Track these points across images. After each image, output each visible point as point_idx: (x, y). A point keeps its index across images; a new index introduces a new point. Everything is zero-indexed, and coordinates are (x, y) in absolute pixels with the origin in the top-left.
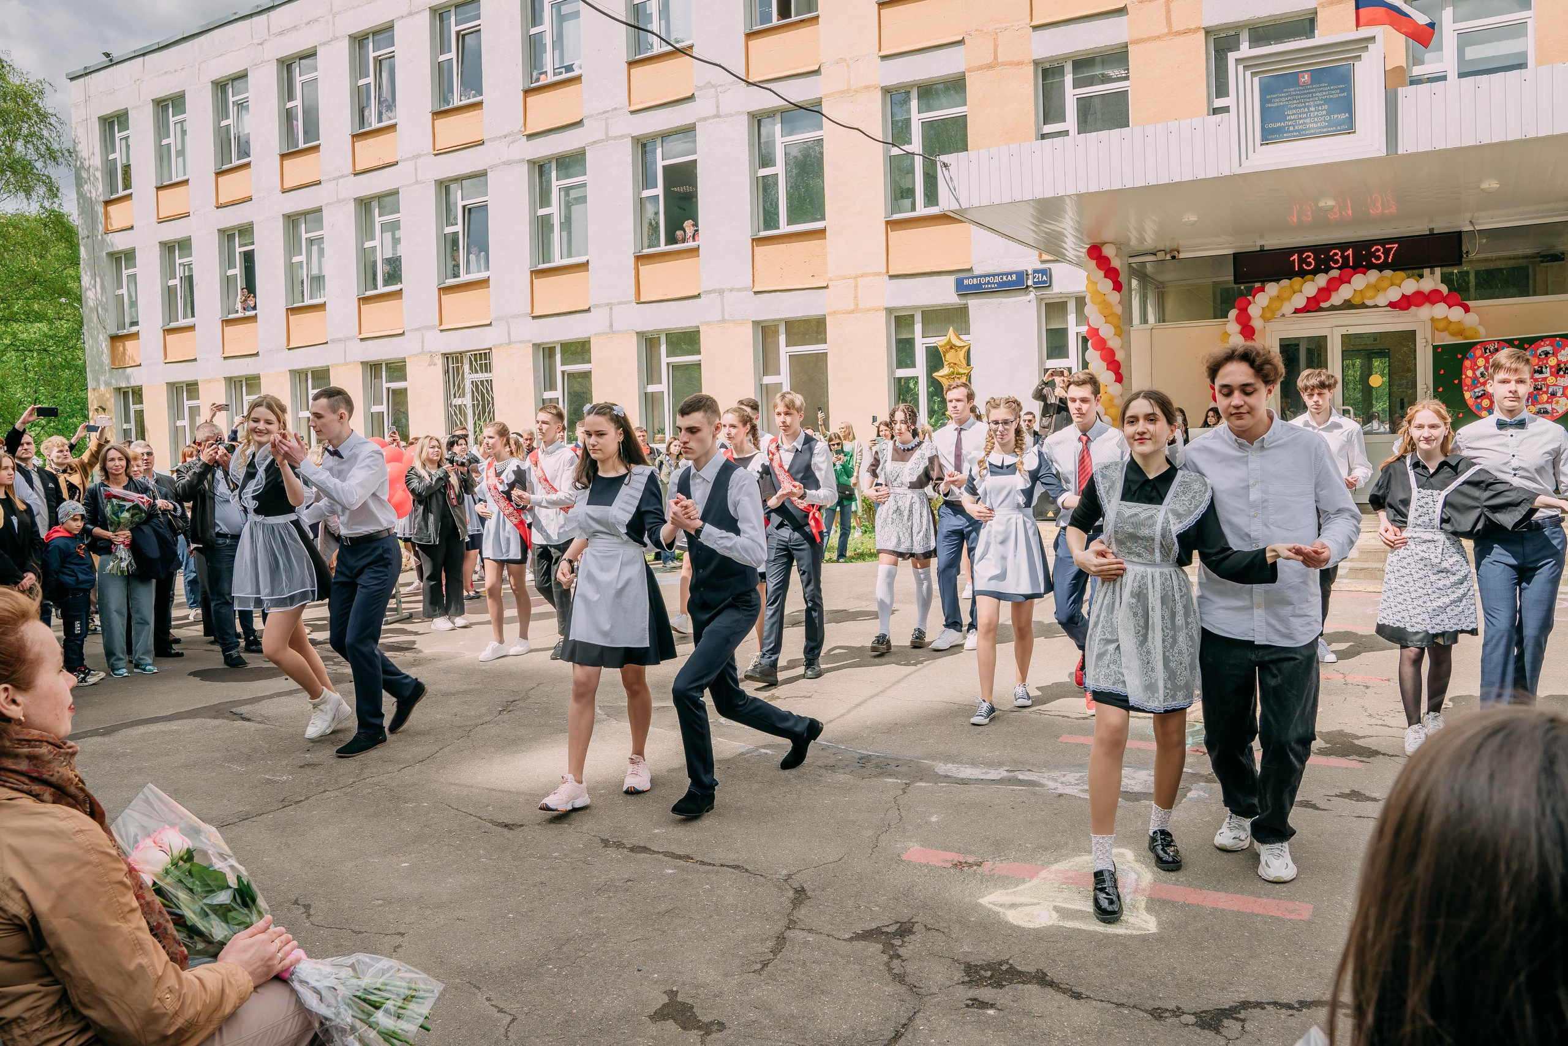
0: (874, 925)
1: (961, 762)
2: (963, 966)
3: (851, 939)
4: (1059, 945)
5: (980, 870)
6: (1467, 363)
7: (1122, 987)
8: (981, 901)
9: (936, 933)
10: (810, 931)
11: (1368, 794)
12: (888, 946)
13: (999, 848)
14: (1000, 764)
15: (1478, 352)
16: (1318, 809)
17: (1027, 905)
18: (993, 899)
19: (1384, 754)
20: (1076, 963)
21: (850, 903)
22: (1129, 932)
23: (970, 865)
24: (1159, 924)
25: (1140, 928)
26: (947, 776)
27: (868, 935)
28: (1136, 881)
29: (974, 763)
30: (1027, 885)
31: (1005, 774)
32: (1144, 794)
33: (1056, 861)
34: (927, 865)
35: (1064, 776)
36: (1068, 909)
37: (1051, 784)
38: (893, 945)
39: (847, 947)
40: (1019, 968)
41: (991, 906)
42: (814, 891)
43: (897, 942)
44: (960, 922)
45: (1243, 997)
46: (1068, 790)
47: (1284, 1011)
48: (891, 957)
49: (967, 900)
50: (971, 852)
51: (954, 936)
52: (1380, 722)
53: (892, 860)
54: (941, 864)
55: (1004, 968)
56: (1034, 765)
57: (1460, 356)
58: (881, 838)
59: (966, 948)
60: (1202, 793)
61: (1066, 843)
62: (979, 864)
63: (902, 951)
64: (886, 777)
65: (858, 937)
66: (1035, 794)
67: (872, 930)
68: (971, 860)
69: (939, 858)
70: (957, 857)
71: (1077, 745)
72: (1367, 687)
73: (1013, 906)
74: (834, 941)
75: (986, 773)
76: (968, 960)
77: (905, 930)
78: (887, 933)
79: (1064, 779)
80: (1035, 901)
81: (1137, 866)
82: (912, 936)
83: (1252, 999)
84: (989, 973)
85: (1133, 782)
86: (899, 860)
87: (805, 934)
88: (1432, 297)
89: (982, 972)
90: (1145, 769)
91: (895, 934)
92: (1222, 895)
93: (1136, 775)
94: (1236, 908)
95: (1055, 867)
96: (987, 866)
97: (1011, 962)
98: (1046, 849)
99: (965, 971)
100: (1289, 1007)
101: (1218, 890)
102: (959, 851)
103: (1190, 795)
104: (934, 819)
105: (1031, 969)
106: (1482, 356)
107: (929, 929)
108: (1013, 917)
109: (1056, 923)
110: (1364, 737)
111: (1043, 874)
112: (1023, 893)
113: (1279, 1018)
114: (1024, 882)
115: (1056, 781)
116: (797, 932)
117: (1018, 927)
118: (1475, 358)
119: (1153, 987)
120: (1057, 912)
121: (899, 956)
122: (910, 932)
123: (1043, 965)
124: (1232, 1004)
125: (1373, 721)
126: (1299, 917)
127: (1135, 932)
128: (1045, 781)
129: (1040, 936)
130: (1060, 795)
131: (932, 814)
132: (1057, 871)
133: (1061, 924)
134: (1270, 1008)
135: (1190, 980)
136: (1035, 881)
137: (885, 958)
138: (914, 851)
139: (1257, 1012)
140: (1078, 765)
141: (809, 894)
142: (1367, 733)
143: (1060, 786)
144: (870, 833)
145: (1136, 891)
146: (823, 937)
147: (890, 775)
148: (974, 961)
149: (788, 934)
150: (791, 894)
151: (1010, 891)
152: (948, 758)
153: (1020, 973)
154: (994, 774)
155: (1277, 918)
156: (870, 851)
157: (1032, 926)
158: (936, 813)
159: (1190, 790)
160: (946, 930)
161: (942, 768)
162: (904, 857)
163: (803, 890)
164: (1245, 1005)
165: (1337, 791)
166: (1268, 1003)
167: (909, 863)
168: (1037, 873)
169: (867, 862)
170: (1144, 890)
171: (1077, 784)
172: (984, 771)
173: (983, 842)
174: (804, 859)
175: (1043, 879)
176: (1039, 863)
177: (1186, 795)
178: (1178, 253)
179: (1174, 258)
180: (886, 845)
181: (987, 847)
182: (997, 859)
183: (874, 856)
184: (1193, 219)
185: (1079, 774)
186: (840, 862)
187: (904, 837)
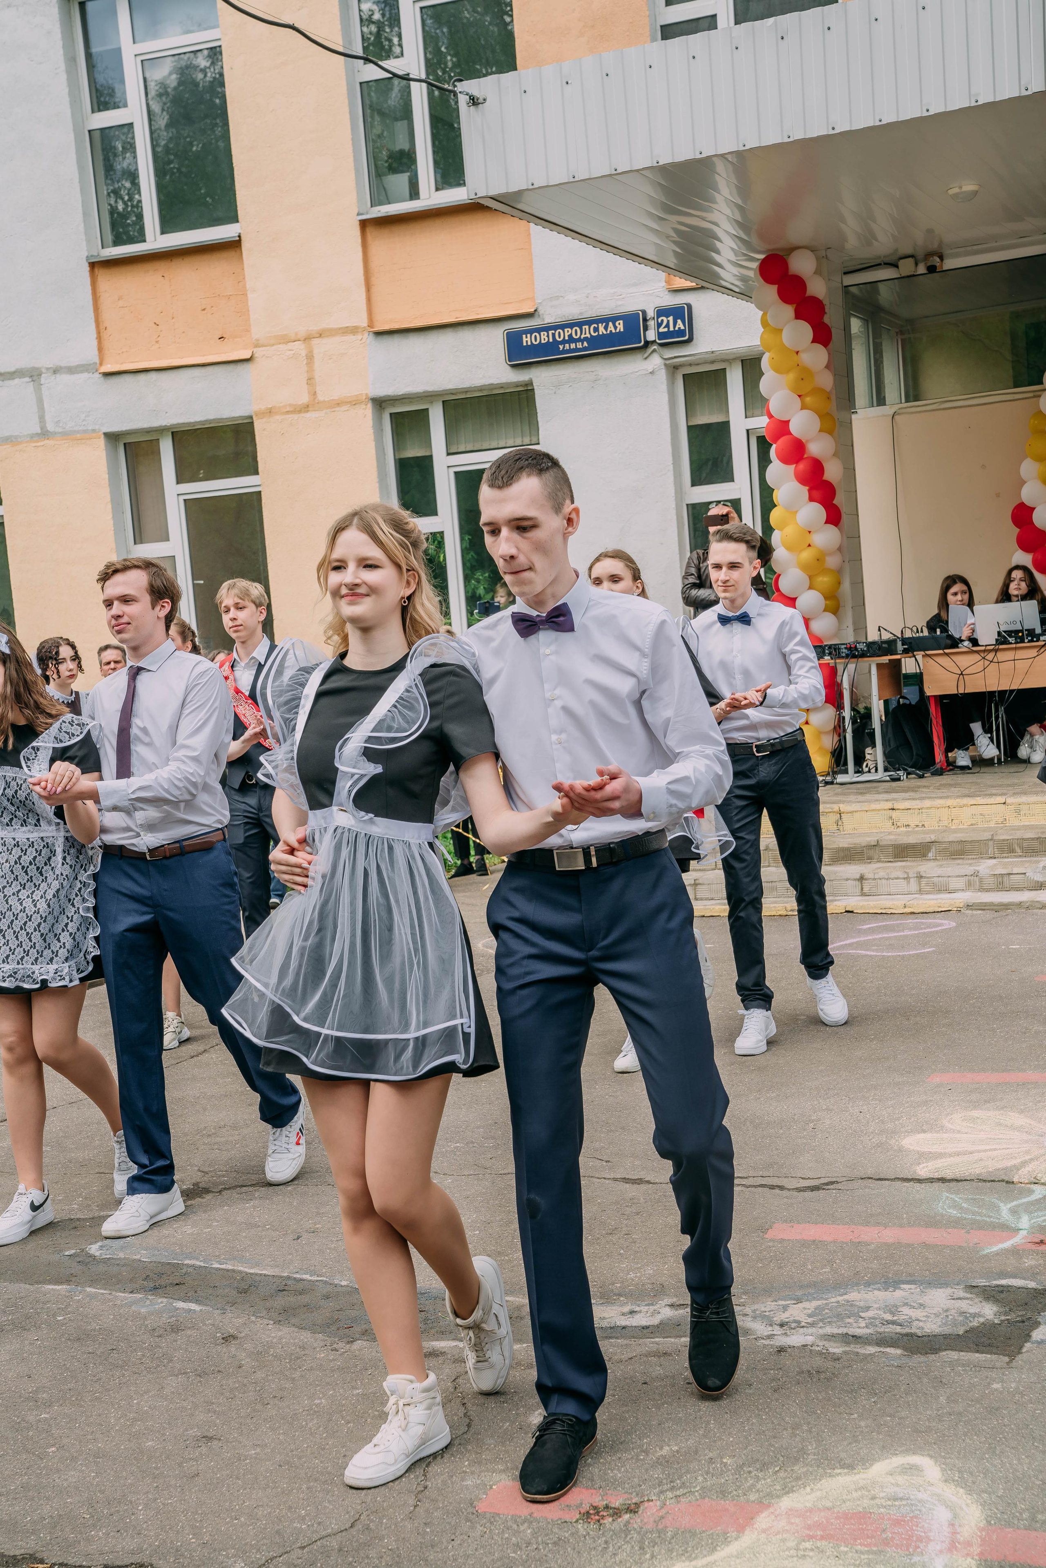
5: (637, 1522)
13: (674, 1472)
23: (616, 1513)
28: (951, 1524)
30: (734, 1547)
31: (667, 1313)
32: (945, 1337)
33: (787, 1490)
34: (529, 1520)
35: (785, 1308)
37: (760, 1328)
46: (796, 1339)
53: (457, 1513)
54: (557, 1515)
58: (434, 1469)
61: (803, 1451)
62: (633, 1509)
64: (433, 1337)
68: (617, 1503)
70: (588, 1497)
71: (804, 1244)
75: (630, 1312)
79: (784, 1316)
81: (950, 1491)
85: (920, 1313)
86: (471, 1513)
90: (945, 1285)
95: (786, 1502)
96: (650, 1512)
98: (764, 1467)
102: (592, 1484)
103: (1037, 1335)
111: (763, 1520)
114: (726, 1542)
130: (781, 1350)
132: (791, 1512)
136: (748, 1538)
138: (500, 1491)
140: (814, 1285)
143: (777, 1330)
145: (953, 1546)
147: (442, 1334)
151: (699, 1562)
154: (645, 1315)
156: (411, 1501)
159: (1037, 1324)
162: (481, 1507)
167: (492, 1518)
168: (751, 1519)
169: (408, 1525)
170: (969, 1544)
171: (812, 1325)
172: (626, 1309)
173: (638, 1460)
174: (278, 1532)
175: (764, 1531)
176: (753, 1497)
177: (1029, 1336)
178: (941, 258)
179: (932, 269)
180: (444, 1483)
181: (647, 1470)
182: (670, 1494)
183: (420, 1510)
184: (969, 187)
185: (815, 1303)
186: (354, 1531)
187: (480, 1463)
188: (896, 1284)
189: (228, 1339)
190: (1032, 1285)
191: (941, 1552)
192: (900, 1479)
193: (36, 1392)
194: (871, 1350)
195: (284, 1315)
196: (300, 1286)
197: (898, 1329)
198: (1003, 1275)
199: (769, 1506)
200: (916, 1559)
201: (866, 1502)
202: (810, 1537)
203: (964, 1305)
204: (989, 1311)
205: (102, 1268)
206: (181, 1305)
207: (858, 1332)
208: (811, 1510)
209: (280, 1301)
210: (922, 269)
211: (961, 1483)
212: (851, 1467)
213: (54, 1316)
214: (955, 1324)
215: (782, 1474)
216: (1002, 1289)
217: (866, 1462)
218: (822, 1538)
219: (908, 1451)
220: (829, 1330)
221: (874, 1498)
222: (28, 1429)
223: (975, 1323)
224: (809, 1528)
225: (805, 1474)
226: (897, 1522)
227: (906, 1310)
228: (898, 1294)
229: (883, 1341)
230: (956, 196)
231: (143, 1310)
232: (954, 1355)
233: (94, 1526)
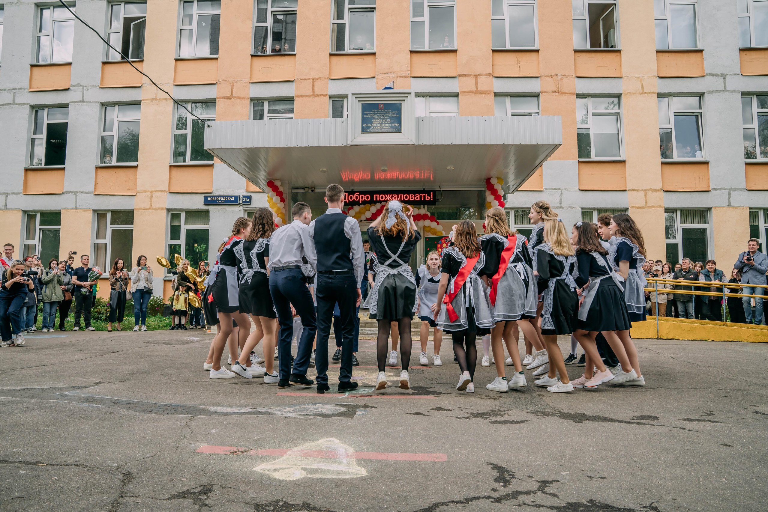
0: (184, 489)
1: (223, 406)
2: (253, 506)
3: (169, 499)
4: (311, 488)
5: (249, 454)
6: (439, 246)
7: (361, 505)
8: (254, 469)
9: (229, 490)
10: (138, 497)
11: (445, 408)
12: (197, 500)
13: (259, 443)
14: (246, 406)
15: (443, 241)
16: (425, 415)
17: (285, 469)
18: (261, 468)
19: (444, 393)
20: (327, 495)
21: (166, 478)
22: (352, 477)
23: (242, 452)
24: (367, 471)
25: (357, 474)
26: (216, 412)
27: (183, 495)
28: (345, 452)
29: (231, 406)
30: (281, 459)
31: (251, 410)
32: (332, 414)
33: (295, 446)
34: (214, 454)
35: (285, 409)
36: (311, 469)
37: (279, 413)
38: (200, 499)
39: (168, 503)
40: (290, 503)
41: (261, 471)
42: (138, 473)
43: (203, 497)
44: (244, 482)
45: (434, 501)
46: (290, 415)
47: (459, 505)
48: (201, 506)
49: (245, 469)
50: (241, 446)
51: (242, 490)
52: (435, 382)
53: (190, 452)
54: (223, 453)
55: (281, 503)
56: (265, 405)
57: (436, 242)
58: (181, 442)
59: (252, 495)
60: (364, 412)
61: (298, 438)
63: (207, 502)
64: (178, 414)
65: (174, 497)
66: (271, 417)
67: (183, 492)
68: (242, 450)
69: (220, 450)
70: (233, 449)
71: (287, 396)
72: (423, 370)
73: (276, 470)
74: (157, 501)
75: (239, 410)
76: (256, 502)
77: (207, 490)
78: (195, 493)
79: (285, 411)
80: (289, 466)
81: (343, 445)
82: (213, 493)
83: (439, 502)
84: (272, 508)
85: (324, 410)
86: (195, 453)
87: (135, 499)
88: (424, 217)
89: (267, 508)
90: (328, 404)
91: (200, 493)
92: (396, 454)
93: (324, 407)
94: (407, 459)
95: (295, 449)
96: (253, 452)
97: (284, 500)
98: (286, 441)
99: (255, 508)
100: (461, 502)
101: (392, 452)
102: (233, 445)
103: (357, 413)
104: (213, 431)
105: (299, 502)
106: (445, 243)
107: (224, 488)
108: (277, 475)
109: (306, 476)
110: (431, 388)
111: (289, 453)
112: (278, 463)
113: (459, 509)
114: (278, 457)
115: (282, 411)
116: (128, 498)
117: (283, 481)
118: (442, 243)
119: (379, 503)
120: (305, 470)
121: (206, 505)
122: (211, 490)
123: (305, 499)
124: (429, 505)
125: (432, 382)
126: (442, 460)
127: (355, 476)
128: (275, 412)
129: (297, 484)
130: (286, 417)
131: (212, 429)
132: (297, 451)
133: (309, 476)
134: (451, 504)
135: (399, 496)
136: (285, 457)
137: (197, 507)
138: (204, 448)
139: (444, 507)
141: (135, 476)
142: (432, 386)
143: (284, 413)
144: (173, 440)
145: (347, 456)
146: (148, 499)
147: (181, 413)
148: (258, 501)
149: (120, 500)
150: (121, 476)
151: (271, 463)
152: (215, 405)
153: (292, 506)
154: (243, 410)
155: (431, 461)
156: (174, 450)
157: (291, 479)
158: (214, 428)
159: (357, 411)
160: (236, 487)
161: (212, 409)
162: (198, 451)
163: (130, 473)
164: (436, 505)
165: (431, 408)
166: (448, 502)
167: (202, 454)
168: (285, 453)
169: (174, 455)
170: (352, 456)
171: (294, 412)
172: (238, 409)
173: (247, 440)
174: (129, 457)
175: (290, 455)
176: (285, 448)
177: (355, 414)
178: (315, 189)
179: (312, 191)
180: (185, 446)
181: (250, 443)
182: (258, 448)
183: (178, 452)
184: (325, 170)
185: (293, 408)
186: (155, 457)
187: (196, 441)
188: (316, 404)
189: (110, 413)
190: (353, 404)
191: (344, 458)
192: (328, 443)
193: (45, 423)
194: (313, 417)
195: (129, 408)
196: (134, 403)
197: (319, 413)
198: (344, 402)
199: (290, 449)
200: (337, 460)
201: (319, 448)
202: (304, 456)
203: (336, 408)
204: (343, 409)
205: (68, 397)
206: (95, 405)
207: (308, 413)
208: (303, 450)
209: (128, 406)
210: (310, 191)
211: (345, 443)
212: (313, 441)
213: (52, 407)
214: (334, 411)
215: (292, 443)
216: (345, 405)
217: (317, 439)
218: (308, 456)
219: (328, 437)
220: (299, 413)
221: (321, 447)
222: (41, 431)
223: (340, 411)
224: (304, 454)
225: (300, 443)
226: (330, 452)
227: (320, 409)
228: (317, 406)
229: (315, 415)
230: (321, 171)
231: (82, 406)
232: (336, 418)
233: (63, 455)
